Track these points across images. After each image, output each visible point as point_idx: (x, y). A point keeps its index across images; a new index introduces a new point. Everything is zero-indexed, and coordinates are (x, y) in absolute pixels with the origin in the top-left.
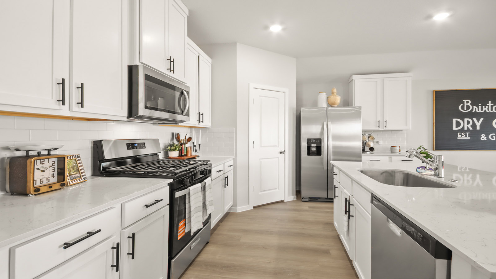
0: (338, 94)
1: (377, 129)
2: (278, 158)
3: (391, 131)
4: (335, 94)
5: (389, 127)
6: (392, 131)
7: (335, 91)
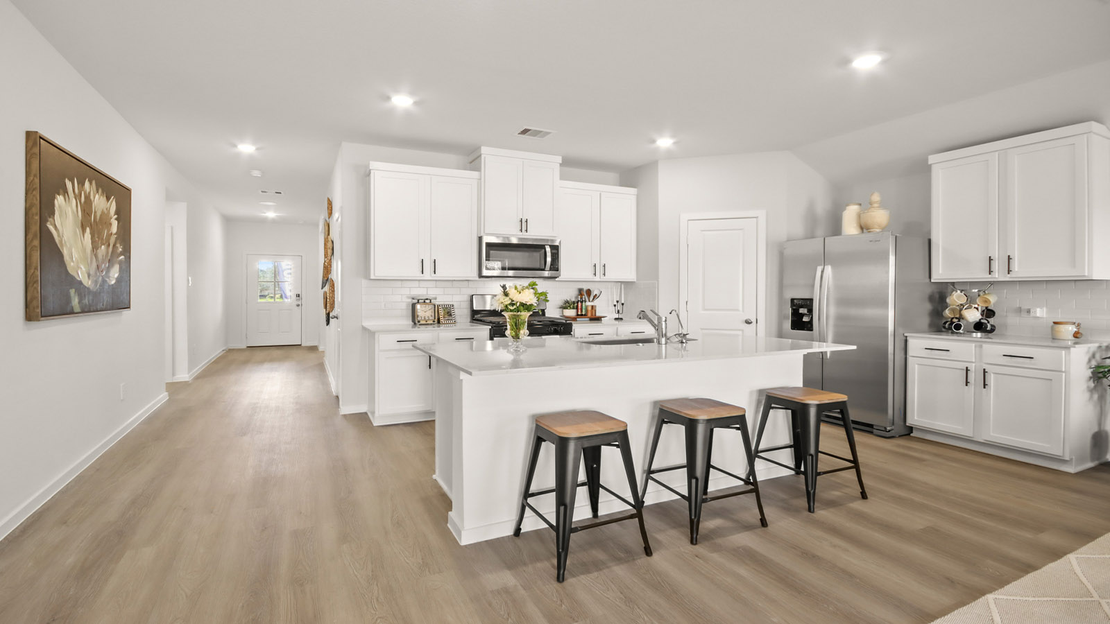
0: (883, 205)
1: (987, 277)
2: (743, 330)
3: (1075, 280)
4: (876, 205)
5: (1019, 272)
6: (1077, 283)
7: (876, 197)
